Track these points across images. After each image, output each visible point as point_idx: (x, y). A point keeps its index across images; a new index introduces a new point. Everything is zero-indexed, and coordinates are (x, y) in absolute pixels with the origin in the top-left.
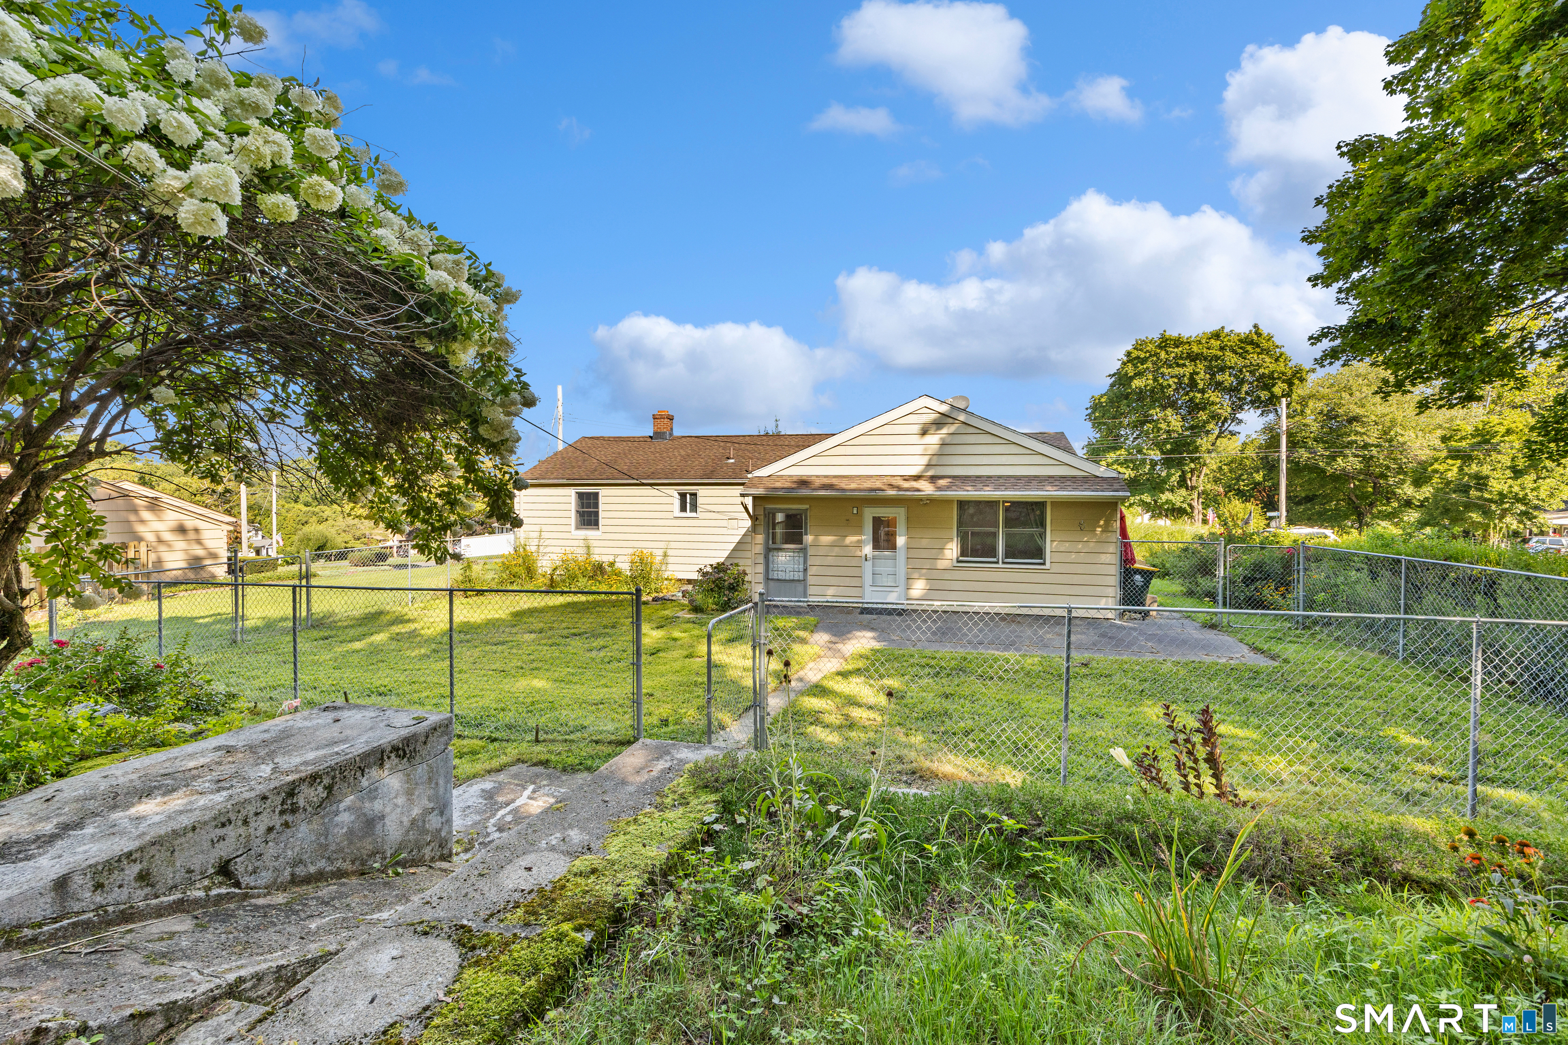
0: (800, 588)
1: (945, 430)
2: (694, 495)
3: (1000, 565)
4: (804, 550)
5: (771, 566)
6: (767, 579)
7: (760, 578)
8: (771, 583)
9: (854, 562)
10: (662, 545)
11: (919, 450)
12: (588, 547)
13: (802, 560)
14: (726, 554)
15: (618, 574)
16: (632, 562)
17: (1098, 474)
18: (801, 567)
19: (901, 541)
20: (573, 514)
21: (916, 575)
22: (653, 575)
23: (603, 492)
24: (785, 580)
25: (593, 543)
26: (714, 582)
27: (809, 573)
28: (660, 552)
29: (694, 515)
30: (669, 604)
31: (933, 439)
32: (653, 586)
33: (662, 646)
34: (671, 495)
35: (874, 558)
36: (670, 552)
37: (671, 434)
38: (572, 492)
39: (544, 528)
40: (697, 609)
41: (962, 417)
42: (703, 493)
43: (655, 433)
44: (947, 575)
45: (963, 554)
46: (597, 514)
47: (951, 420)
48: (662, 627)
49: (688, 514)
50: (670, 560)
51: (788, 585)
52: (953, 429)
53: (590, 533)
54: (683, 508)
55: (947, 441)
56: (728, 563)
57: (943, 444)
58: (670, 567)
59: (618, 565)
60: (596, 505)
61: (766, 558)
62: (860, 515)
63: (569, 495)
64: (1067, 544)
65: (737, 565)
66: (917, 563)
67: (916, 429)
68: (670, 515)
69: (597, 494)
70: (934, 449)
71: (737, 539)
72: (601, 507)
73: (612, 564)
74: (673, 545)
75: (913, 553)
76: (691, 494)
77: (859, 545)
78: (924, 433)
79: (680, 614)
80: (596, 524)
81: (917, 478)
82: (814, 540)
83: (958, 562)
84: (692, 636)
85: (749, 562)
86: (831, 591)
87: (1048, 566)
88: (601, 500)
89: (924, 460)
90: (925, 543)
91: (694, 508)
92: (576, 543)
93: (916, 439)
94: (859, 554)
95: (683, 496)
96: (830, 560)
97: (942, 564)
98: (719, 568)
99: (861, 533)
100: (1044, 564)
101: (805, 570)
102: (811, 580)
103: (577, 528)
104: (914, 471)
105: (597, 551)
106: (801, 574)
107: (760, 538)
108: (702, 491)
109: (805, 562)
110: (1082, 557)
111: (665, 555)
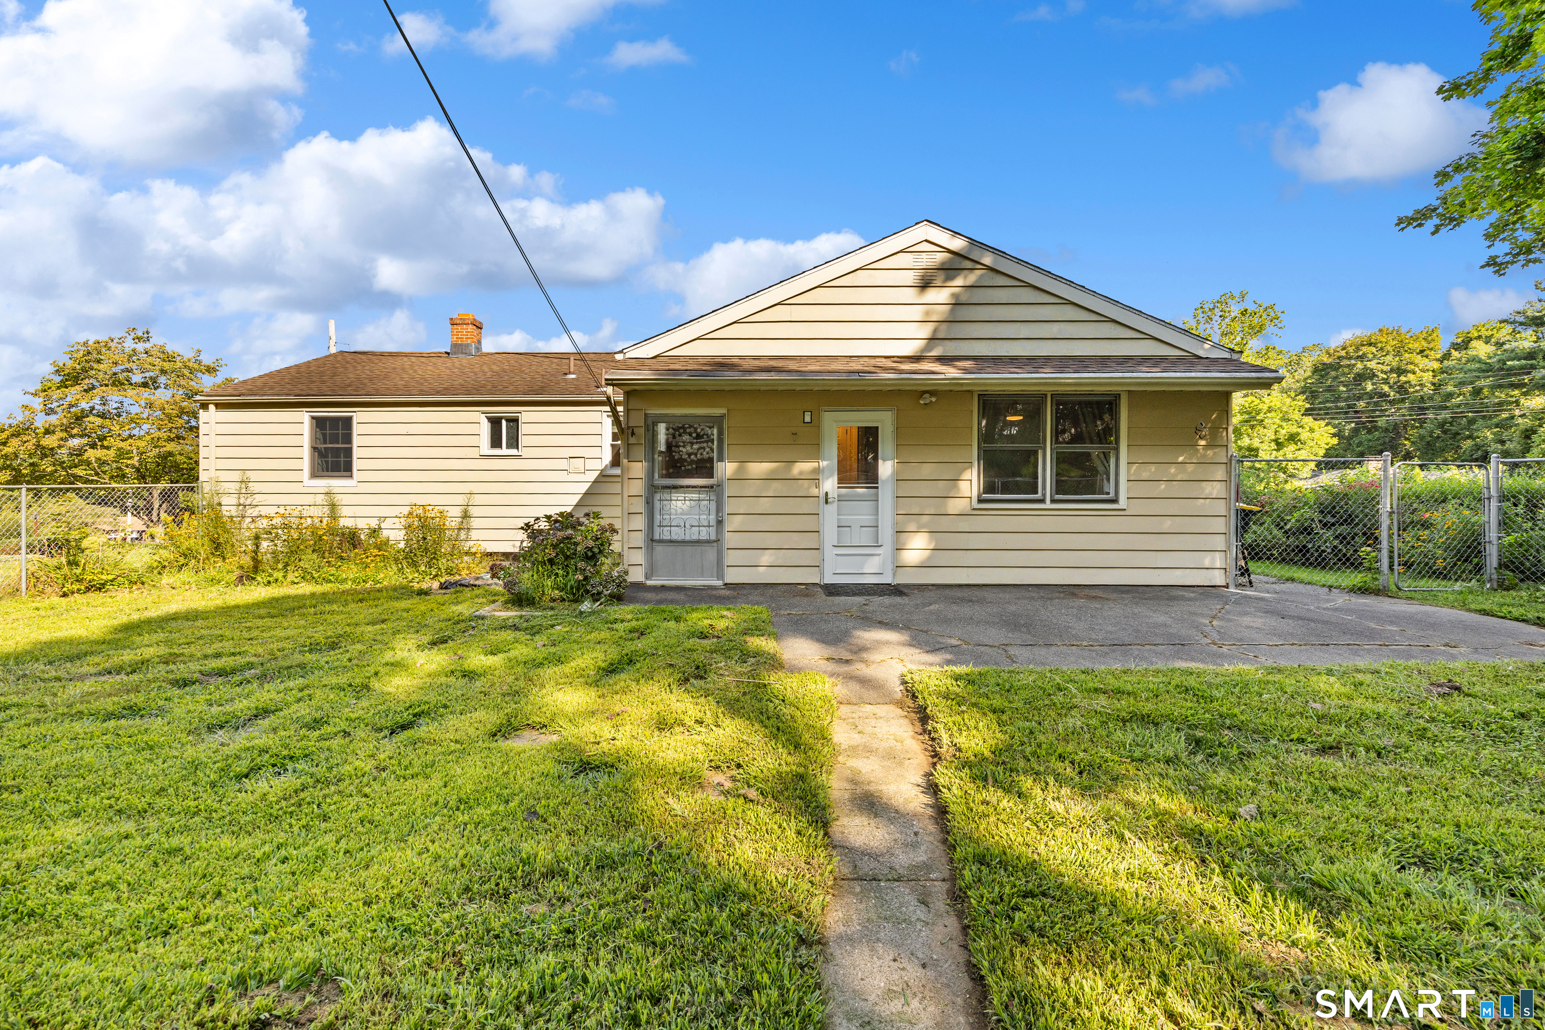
0: (711, 554)
1: (959, 281)
2: (514, 421)
3: (1048, 505)
4: (716, 490)
5: (657, 517)
6: (652, 541)
7: (639, 539)
8: (659, 549)
9: (806, 506)
10: (461, 500)
11: (917, 313)
12: (333, 506)
13: (713, 506)
14: (575, 500)
15: (383, 545)
16: (408, 527)
17: (1201, 353)
18: (713, 517)
19: (886, 469)
20: (306, 452)
21: (912, 527)
22: (445, 548)
23: (359, 416)
24: (683, 542)
25: (339, 499)
26: (555, 546)
27: (728, 527)
28: (457, 512)
29: (513, 452)
30: (468, 593)
31: (940, 296)
32: (443, 563)
33: (433, 698)
34: (478, 421)
35: (841, 499)
36: (473, 511)
37: (478, 349)
38: (304, 417)
39: (253, 476)
40: (520, 600)
41: (988, 260)
42: (529, 417)
43: (454, 346)
44: (964, 524)
45: (990, 488)
46: (348, 452)
47: (969, 264)
48: (444, 641)
49: (504, 451)
50: (475, 523)
51: (689, 549)
52: (972, 278)
53: (337, 484)
54: (496, 442)
55: (963, 299)
56: (579, 514)
57: (957, 304)
58: (474, 534)
59: (385, 533)
60: (348, 439)
61: (649, 503)
62: (815, 425)
63: (300, 421)
64: (1153, 468)
65: (597, 516)
66: (915, 507)
67: (910, 277)
68: (474, 453)
69: (348, 421)
70: (941, 312)
71: (584, 488)
72: (356, 441)
73: (374, 532)
74: (477, 500)
75: (908, 489)
76: (509, 420)
77: (815, 478)
78: (925, 284)
79: (485, 611)
80: (347, 468)
81: (916, 359)
82: (739, 470)
83: (980, 501)
84: (512, 663)
85: (617, 512)
86: (767, 558)
87: (1123, 503)
88: (356, 429)
89: (926, 331)
90: (927, 470)
91: (514, 442)
92: (309, 499)
93: (910, 295)
94: (814, 491)
95: (495, 423)
96: (764, 505)
97: (955, 506)
98: (565, 521)
99: (817, 456)
100: (1115, 501)
101: (720, 523)
102: (730, 539)
103: (314, 475)
104: (909, 348)
105: (345, 511)
106: (713, 531)
107: (638, 469)
108: (527, 415)
109: (719, 508)
110: (1177, 489)
111: (466, 516)
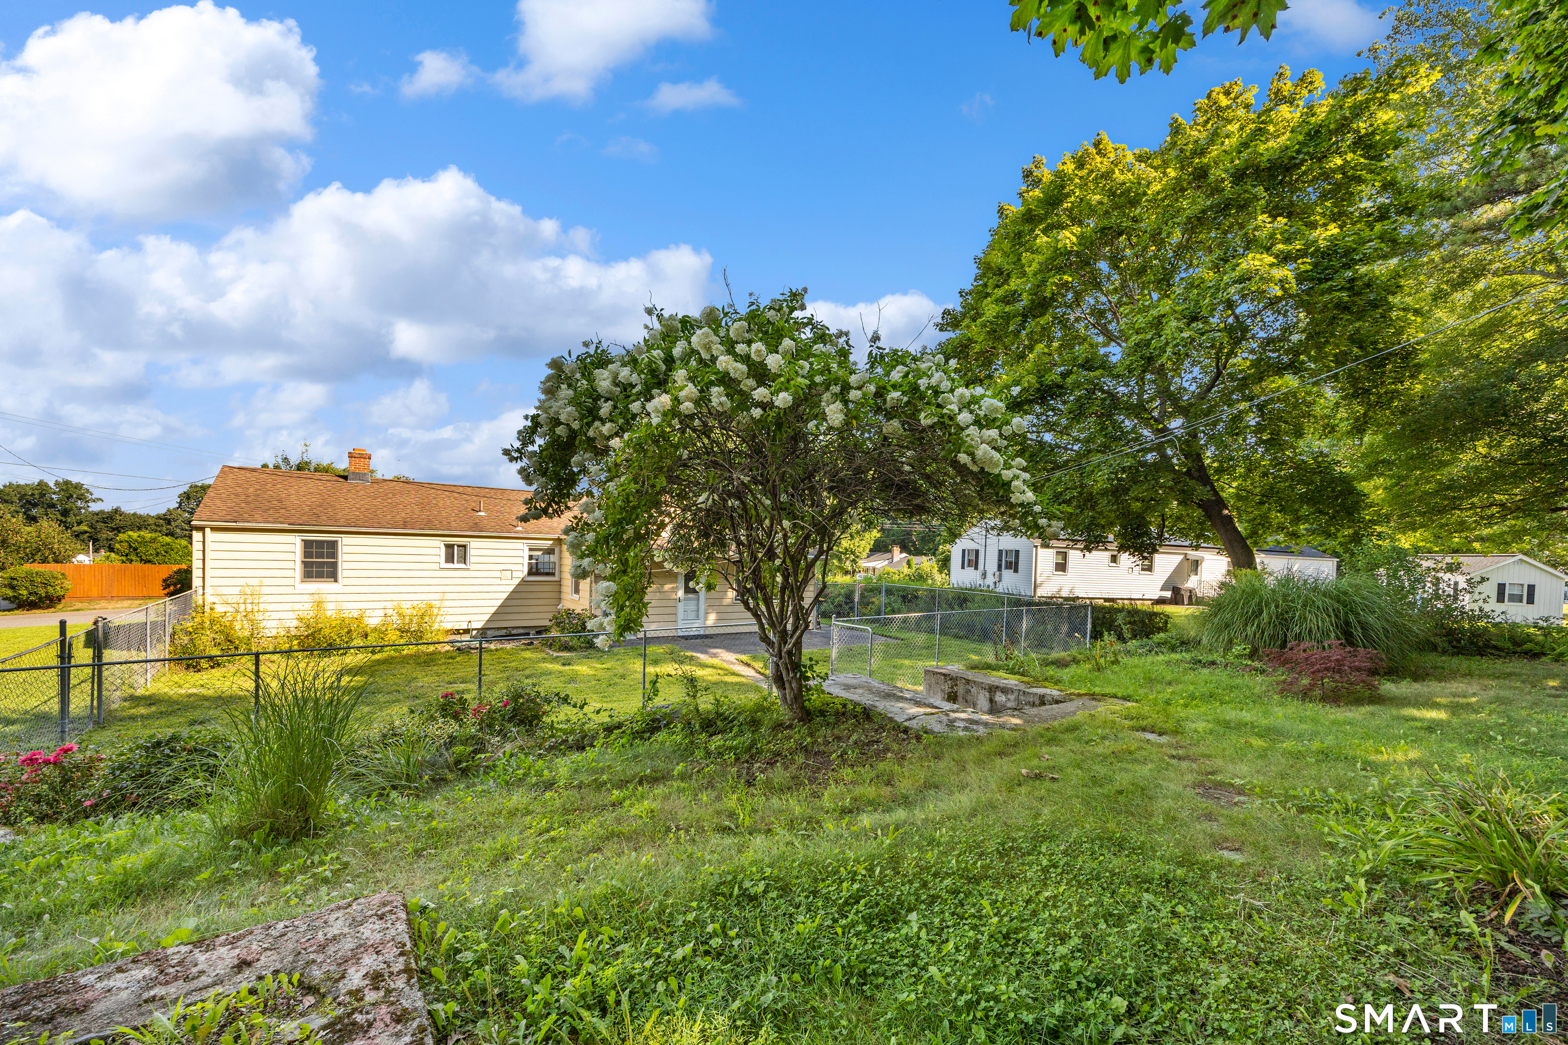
2: (463, 547)
9: (672, 603)
10: (428, 597)
12: (320, 602)
20: (296, 565)
21: (710, 610)
23: (343, 540)
25: (330, 597)
29: (463, 566)
34: (435, 547)
35: (685, 599)
38: (295, 539)
42: (475, 546)
44: (730, 609)
46: (335, 565)
49: (456, 565)
50: (436, 611)
53: (324, 586)
54: (450, 558)
60: (334, 555)
63: (293, 544)
66: (711, 603)
68: (434, 566)
69: (333, 545)
71: (511, 588)
72: (341, 557)
75: (709, 595)
76: (459, 546)
77: (674, 590)
80: (333, 575)
83: (736, 599)
86: (654, 626)
88: (341, 549)
91: (464, 559)
94: (675, 597)
95: (449, 547)
96: (654, 603)
97: (726, 601)
99: (675, 582)
103: (304, 580)
105: (333, 606)
108: (472, 544)
111: (440, 607)
